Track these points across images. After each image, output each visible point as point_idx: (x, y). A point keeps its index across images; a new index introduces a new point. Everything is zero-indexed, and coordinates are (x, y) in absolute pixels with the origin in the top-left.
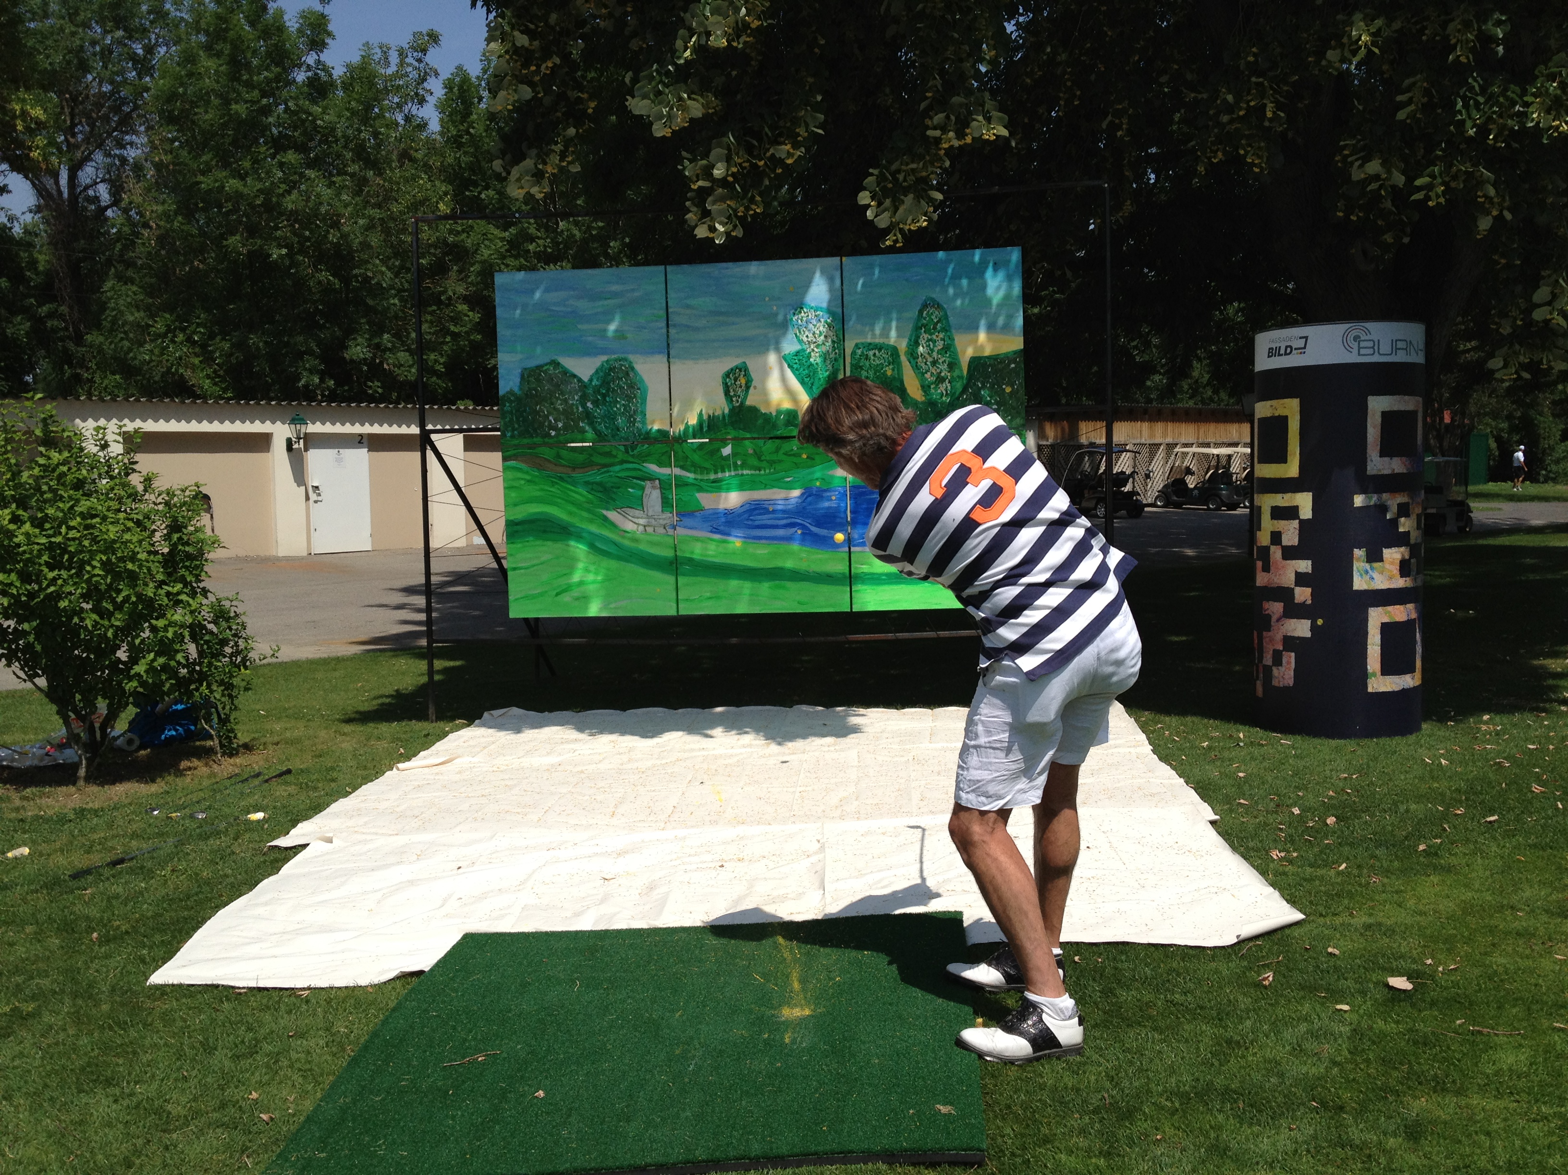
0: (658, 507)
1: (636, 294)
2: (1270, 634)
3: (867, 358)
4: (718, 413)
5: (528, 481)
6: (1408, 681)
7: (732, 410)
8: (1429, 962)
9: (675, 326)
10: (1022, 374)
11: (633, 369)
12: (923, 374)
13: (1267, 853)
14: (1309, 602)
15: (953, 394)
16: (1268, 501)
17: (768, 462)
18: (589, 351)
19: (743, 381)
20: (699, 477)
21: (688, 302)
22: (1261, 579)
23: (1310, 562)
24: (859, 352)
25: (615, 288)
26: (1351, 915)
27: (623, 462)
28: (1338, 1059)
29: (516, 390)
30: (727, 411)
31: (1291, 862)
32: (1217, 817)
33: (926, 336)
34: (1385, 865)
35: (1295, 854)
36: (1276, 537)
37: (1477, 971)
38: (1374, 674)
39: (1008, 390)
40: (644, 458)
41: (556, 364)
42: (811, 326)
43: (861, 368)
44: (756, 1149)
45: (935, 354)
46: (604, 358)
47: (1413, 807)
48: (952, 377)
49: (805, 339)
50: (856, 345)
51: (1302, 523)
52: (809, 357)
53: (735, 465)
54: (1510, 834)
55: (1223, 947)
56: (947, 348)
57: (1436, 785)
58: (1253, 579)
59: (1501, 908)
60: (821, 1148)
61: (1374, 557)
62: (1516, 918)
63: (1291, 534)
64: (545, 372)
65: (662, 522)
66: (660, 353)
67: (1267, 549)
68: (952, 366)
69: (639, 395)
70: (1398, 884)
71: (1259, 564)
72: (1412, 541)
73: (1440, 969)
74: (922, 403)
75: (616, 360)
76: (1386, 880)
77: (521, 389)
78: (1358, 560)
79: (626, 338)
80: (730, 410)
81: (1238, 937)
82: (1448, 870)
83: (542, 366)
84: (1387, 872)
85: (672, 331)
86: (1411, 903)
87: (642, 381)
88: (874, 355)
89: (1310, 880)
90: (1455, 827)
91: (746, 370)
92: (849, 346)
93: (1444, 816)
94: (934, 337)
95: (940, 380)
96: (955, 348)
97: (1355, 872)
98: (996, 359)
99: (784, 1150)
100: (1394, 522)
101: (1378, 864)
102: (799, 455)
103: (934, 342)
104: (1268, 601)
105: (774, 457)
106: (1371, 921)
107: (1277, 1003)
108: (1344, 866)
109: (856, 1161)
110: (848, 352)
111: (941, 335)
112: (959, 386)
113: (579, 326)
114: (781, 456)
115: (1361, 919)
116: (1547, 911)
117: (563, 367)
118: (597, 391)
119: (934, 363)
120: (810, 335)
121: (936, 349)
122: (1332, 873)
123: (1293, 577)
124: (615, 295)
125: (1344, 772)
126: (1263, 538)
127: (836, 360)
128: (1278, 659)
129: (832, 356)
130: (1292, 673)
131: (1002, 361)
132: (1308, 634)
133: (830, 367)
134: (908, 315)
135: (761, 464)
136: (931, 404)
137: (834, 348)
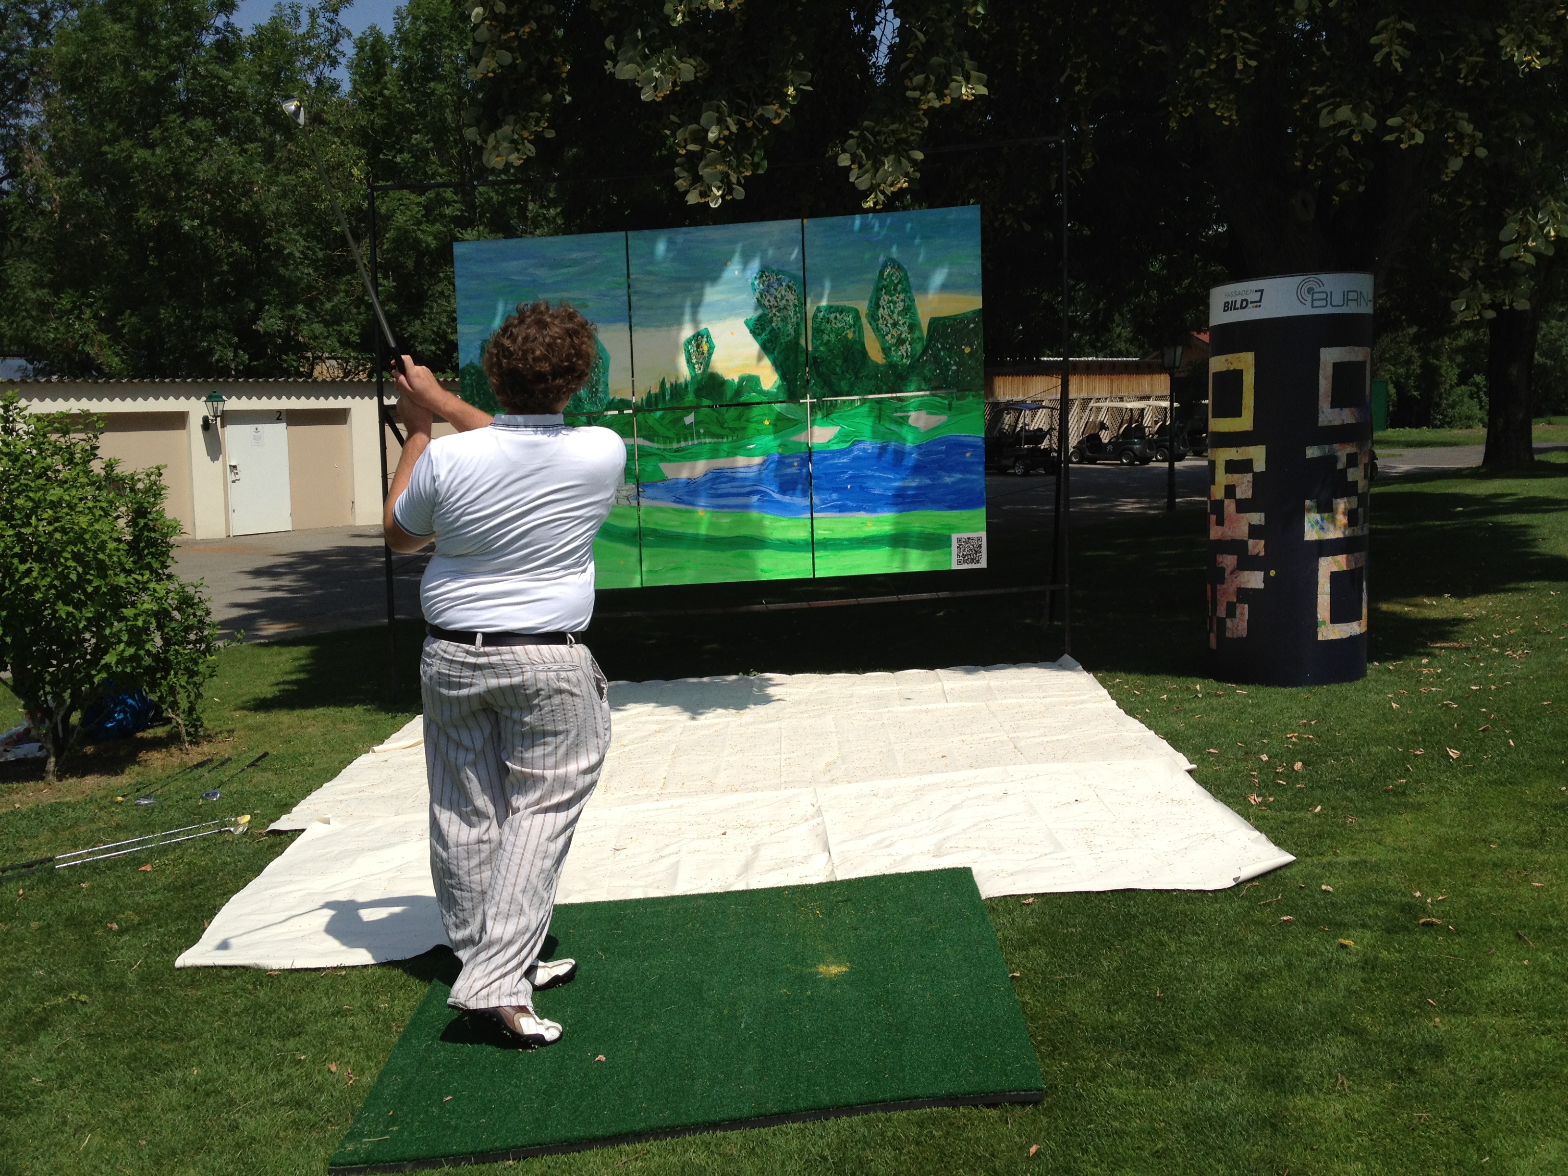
1: (597, 261)
2: (1225, 586)
3: (828, 321)
4: (681, 380)
6: (1355, 628)
7: (695, 377)
8: (1418, 894)
9: (636, 292)
10: (981, 335)
12: (884, 336)
13: (1245, 799)
14: (1262, 554)
15: (912, 356)
16: (1224, 455)
17: (730, 429)
19: (705, 348)
20: (662, 447)
21: (648, 268)
22: (1215, 532)
23: (1263, 515)
24: (821, 315)
25: (574, 255)
26: (1335, 853)
28: (1353, 988)
30: (690, 378)
31: (1269, 806)
32: (1194, 766)
33: (887, 298)
34: (1358, 804)
35: (1271, 799)
36: (1230, 491)
37: (1463, 902)
38: (1324, 623)
39: (967, 350)
42: (772, 290)
43: (823, 331)
44: (826, 1099)
45: (895, 316)
47: (1374, 749)
48: (912, 339)
49: (767, 303)
50: (818, 309)
51: (1256, 476)
52: (771, 321)
53: (698, 432)
54: (1471, 771)
55: (1224, 890)
56: (908, 309)
57: (1392, 728)
58: (1206, 531)
59: (1473, 842)
60: (888, 1095)
61: (1326, 508)
62: (1490, 850)
63: (1244, 488)
66: (620, 321)
67: (1221, 502)
68: (912, 327)
69: (600, 364)
70: (1374, 823)
71: (1213, 518)
72: (1360, 491)
73: (1429, 900)
74: (883, 365)
76: (1361, 820)
78: (1309, 510)
79: (586, 305)
80: (693, 377)
81: (1235, 879)
82: (1419, 807)
84: (1361, 812)
85: (634, 299)
86: (1389, 840)
87: (603, 349)
88: (836, 318)
89: (1291, 823)
90: (1417, 767)
91: (708, 336)
92: (811, 310)
93: (1405, 758)
94: (895, 298)
95: (901, 342)
96: (915, 310)
97: (1331, 813)
98: (955, 320)
99: (853, 1099)
100: (1344, 472)
101: (1351, 805)
102: (762, 422)
103: (895, 303)
104: (1222, 553)
105: (736, 424)
106: (1356, 859)
107: (1285, 938)
108: (1319, 808)
109: (921, 1106)
110: (810, 315)
111: (902, 296)
112: (919, 348)
114: (743, 424)
115: (1345, 858)
116: (1517, 843)
119: (895, 325)
120: (772, 299)
121: (896, 311)
122: (1309, 815)
123: (1246, 529)
124: (575, 263)
125: (1303, 717)
126: (1218, 492)
127: (798, 324)
128: (1231, 611)
129: (794, 320)
130: (1245, 624)
131: (962, 321)
132: (1261, 586)
133: (792, 331)
134: (868, 276)
135: (723, 432)
136: (892, 366)
137: (796, 312)
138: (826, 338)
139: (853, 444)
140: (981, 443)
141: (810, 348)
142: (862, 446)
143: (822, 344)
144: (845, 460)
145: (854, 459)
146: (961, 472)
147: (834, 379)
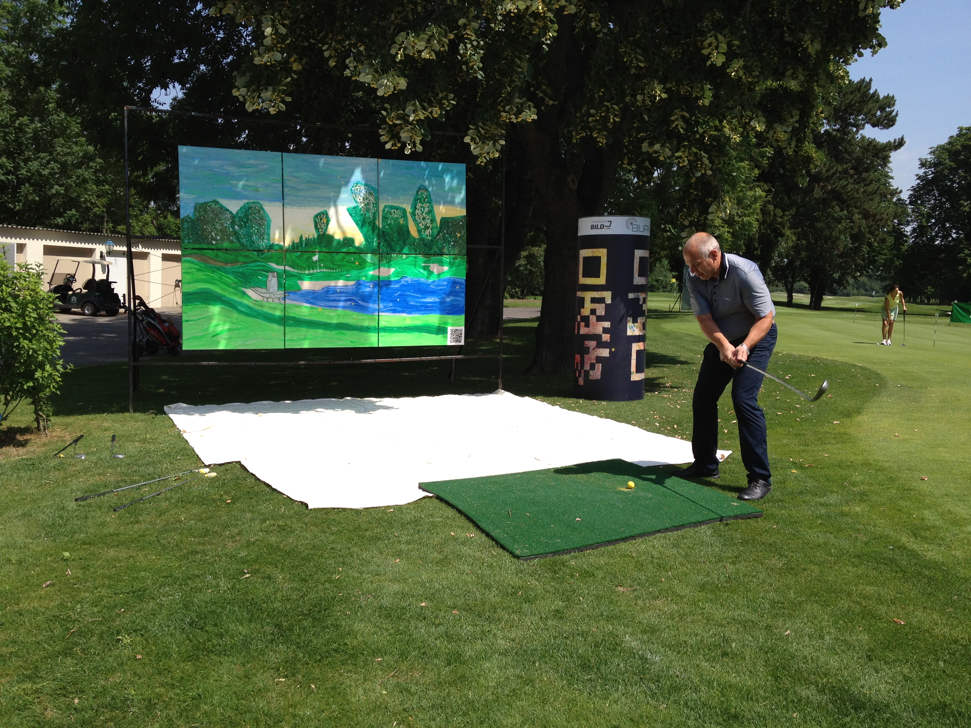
0: (276, 288)
1: (265, 167)
2: (589, 355)
3: (391, 213)
4: (311, 237)
5: (198, 269)
6: (642, 376)
7: (319, 236)
9: (287, 187)
10: (465, 228)
11: (262, 209)
12: (418, 224)
14: (609, 341)
15: (432, 236)
16: (589, 295)
17: (337, 265)
18: (237, 196)
19: (325, 221)
20: (300, 272)
21: (295, 174)
22: (584, 331)
23: (609, 323)
24: (386, 210)
25: (252, 162)
27: (255, 261)
29: (191, 215)
30: (316, 236)
33: (420, 205)
36: (593, 312)
38: (633, 373)
39: (459, 235)
40: (269, 259)
41: (217, 203)
42: (362, 194)
43: (387, 218)
45: (424, 214)
46: (246, 201)
48: (432, 227)
49: (359, 200)
50: (385, 206)
51: (606, 305)
52: (361, 210)
53: (320, 265)
56: (431, 212)
61: (635, 321)
63: (601, 310)
64: (210, 206)
65: (277, 296)
66: (278, 201)
67: (588, 317)
69: (267, 224)
71: (583, 324)
74: (417, 239)
75: (252, 203)
77: (194, 215)
78: (629, 322)
79: (258, 191)
80: (318, 236)
83: (208, 203)
85: (286, 190)
87: (268, 216)
88: (394, 212)
91: (327, 214)
92: (381, 206)
94: (424, 205)
95: (427, 228)
96: (434, 212)
98: (454, 219)
100: (642, 305)
102: (354, 263)
103: (424, 208)
105: (341, 263)
110: (381, 209)
111: (428, 205)
112: (436, 232)
113: (231, 182)
114: (345, 263)
117: (220, 204)
118: (241, 219)
119: (424, 219)
120: (362, 199)
121: (425, 212)
123: (601, 329)
126: (584, 312)
127: (375, 213)
128: (592, 367)
129: (373, 211)
130: (600, 373)
131: (456, 221)
132: (608, 355)
133: (371, 216)
134: (411, 193)
135: (334, 267)
136: (422, 240)
137: (374, 207)
138: (389, 222)
139: (401, 278)
140: (464, 282)
141: (381, 226)
142: (406, 279)
143: (387, 225)
144: (397, 286)
145: (401, 286)
146: (454, 296)
147: (393, 243)
